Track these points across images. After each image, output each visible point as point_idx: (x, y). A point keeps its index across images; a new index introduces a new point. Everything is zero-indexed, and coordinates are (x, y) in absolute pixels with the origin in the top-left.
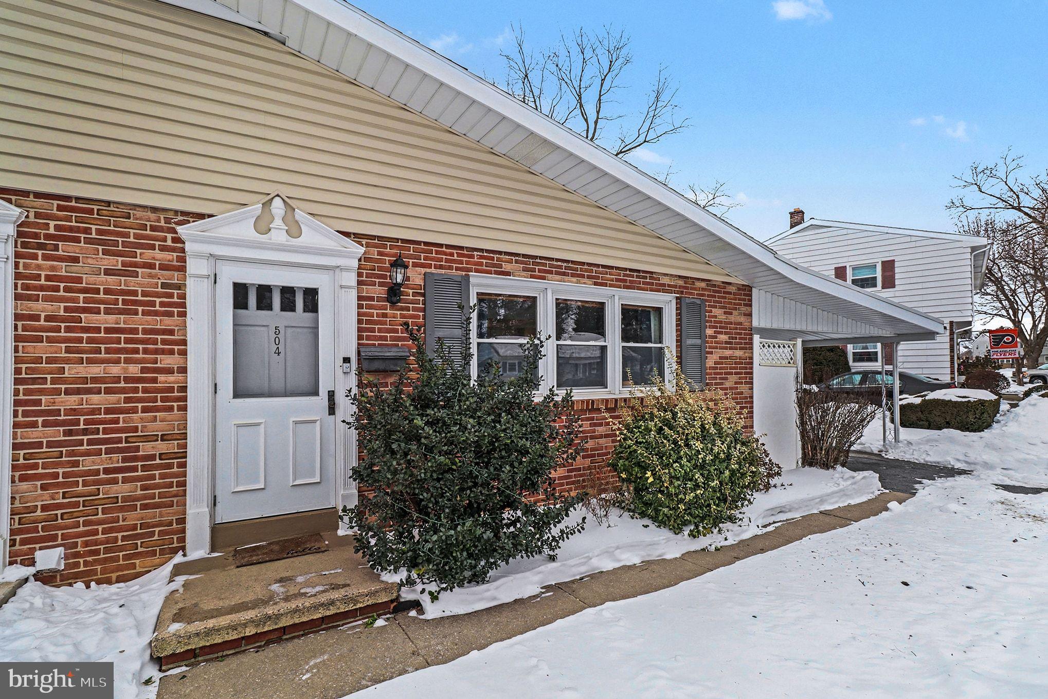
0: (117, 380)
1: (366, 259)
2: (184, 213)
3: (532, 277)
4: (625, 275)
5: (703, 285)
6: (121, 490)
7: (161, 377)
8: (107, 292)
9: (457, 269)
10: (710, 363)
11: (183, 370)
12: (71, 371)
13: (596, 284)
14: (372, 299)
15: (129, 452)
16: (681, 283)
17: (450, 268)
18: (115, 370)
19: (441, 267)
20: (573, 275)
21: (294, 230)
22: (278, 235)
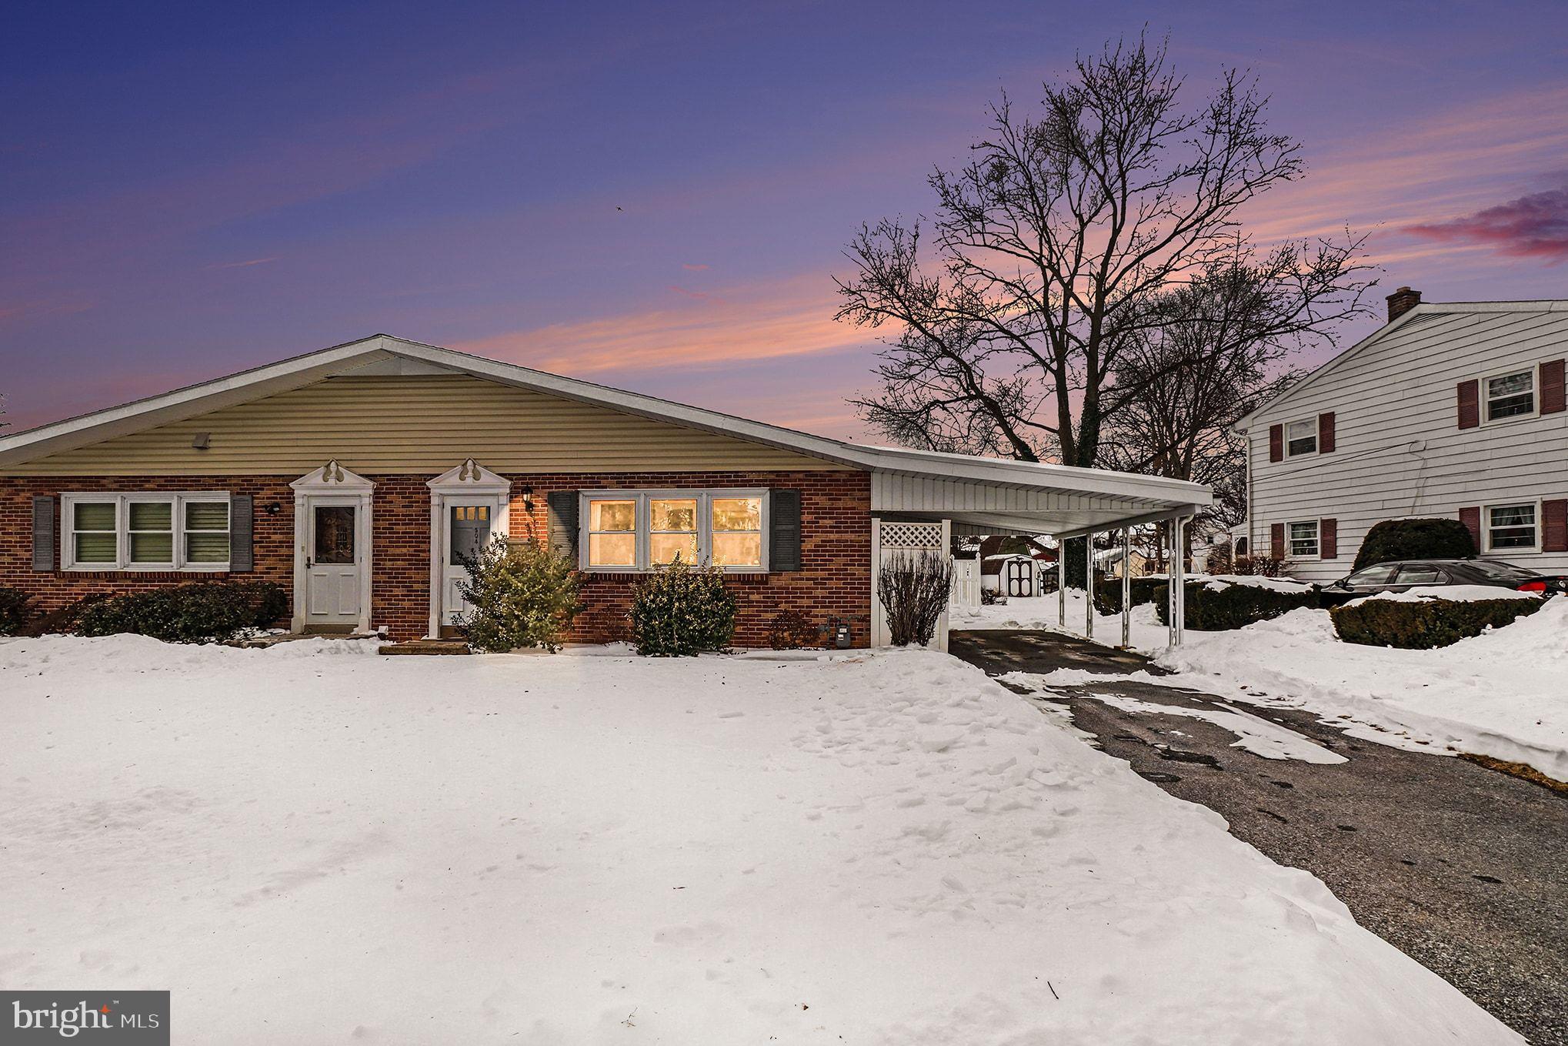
0: (405, 555)
1: (515, 488)
2: (428, 475)
3: (623, 487)
4: (707, 477)
5: (801, 476)
6: (406, 604)
7: (421, 554)
8: (403, 515)
9: (570, 487)
10: (808, 545)
11: (429, 551)
12: (391, 551)
13: (678, 487)
14: (518, 510)
15: (410, 589)
16: (772, 477)
17: (565, 487)
18: (404, 550)
19: (559, 488)
20: (658, 483)
21: (477, 476)
22: (469, 480)
